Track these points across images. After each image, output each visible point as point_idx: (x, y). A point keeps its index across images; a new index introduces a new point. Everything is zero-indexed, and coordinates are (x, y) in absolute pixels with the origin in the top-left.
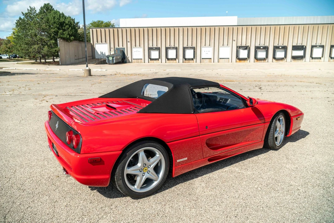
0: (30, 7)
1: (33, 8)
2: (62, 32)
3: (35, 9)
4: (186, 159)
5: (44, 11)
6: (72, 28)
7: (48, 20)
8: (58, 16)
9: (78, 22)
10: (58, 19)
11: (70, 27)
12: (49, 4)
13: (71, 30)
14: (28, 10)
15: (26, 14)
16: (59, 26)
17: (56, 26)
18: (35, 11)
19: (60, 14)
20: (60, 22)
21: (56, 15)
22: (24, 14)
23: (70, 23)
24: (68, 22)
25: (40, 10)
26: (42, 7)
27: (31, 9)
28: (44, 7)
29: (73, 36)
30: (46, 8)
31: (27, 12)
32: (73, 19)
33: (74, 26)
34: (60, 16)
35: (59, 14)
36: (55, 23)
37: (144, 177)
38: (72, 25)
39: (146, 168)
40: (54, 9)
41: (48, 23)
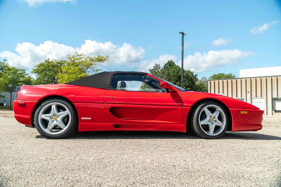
0: (156, 64)
1: (158, 65)
2: (179, 84)
3: (159, 66)
4: (90, 118)
5: (167, 67)
6: (189, 80)
7: (169, 74)
8: (178, 70)
9: (196, 75)
10: (177, 72)
11: (187, 79)
12: (172, 60)
13: (187, 82)
14: (154, 67)
15: (152, 70)
16: (178, 78)
17: (175, 79)
18: (159, 67)
19: (180, 69)
20: (178, 75)
21: (176, 70)
22: (150, 70)
23: (188, 76)
24: (186, 75)
25: (164, 67)
26: (166, 64)
27: (156, 66)
28: (167, 64)
29: (190, 87)
30: (169, 64)
31: (153, 68)
32: (192, 72)
33: (191, 78)
34: (179, 70)
35: (178, 69)
36: (174, 76)
37: (53, 123)
38: (189, 78)
39: (56, 118)
40: (175, 65)
41: (168, 76)
